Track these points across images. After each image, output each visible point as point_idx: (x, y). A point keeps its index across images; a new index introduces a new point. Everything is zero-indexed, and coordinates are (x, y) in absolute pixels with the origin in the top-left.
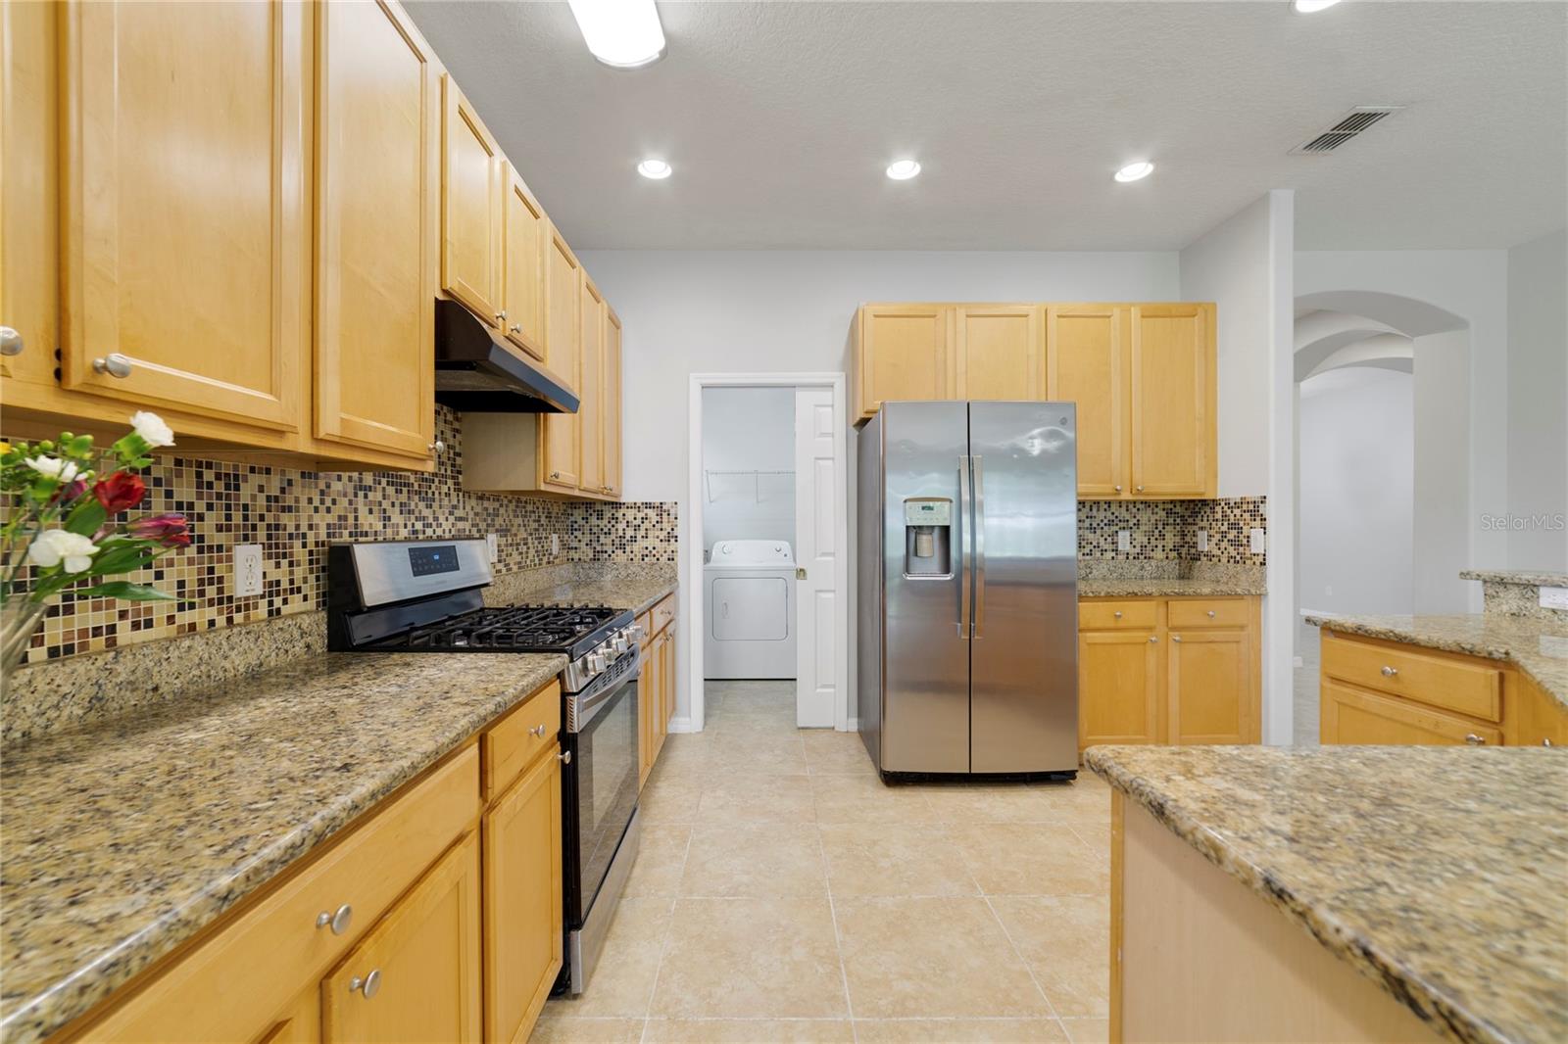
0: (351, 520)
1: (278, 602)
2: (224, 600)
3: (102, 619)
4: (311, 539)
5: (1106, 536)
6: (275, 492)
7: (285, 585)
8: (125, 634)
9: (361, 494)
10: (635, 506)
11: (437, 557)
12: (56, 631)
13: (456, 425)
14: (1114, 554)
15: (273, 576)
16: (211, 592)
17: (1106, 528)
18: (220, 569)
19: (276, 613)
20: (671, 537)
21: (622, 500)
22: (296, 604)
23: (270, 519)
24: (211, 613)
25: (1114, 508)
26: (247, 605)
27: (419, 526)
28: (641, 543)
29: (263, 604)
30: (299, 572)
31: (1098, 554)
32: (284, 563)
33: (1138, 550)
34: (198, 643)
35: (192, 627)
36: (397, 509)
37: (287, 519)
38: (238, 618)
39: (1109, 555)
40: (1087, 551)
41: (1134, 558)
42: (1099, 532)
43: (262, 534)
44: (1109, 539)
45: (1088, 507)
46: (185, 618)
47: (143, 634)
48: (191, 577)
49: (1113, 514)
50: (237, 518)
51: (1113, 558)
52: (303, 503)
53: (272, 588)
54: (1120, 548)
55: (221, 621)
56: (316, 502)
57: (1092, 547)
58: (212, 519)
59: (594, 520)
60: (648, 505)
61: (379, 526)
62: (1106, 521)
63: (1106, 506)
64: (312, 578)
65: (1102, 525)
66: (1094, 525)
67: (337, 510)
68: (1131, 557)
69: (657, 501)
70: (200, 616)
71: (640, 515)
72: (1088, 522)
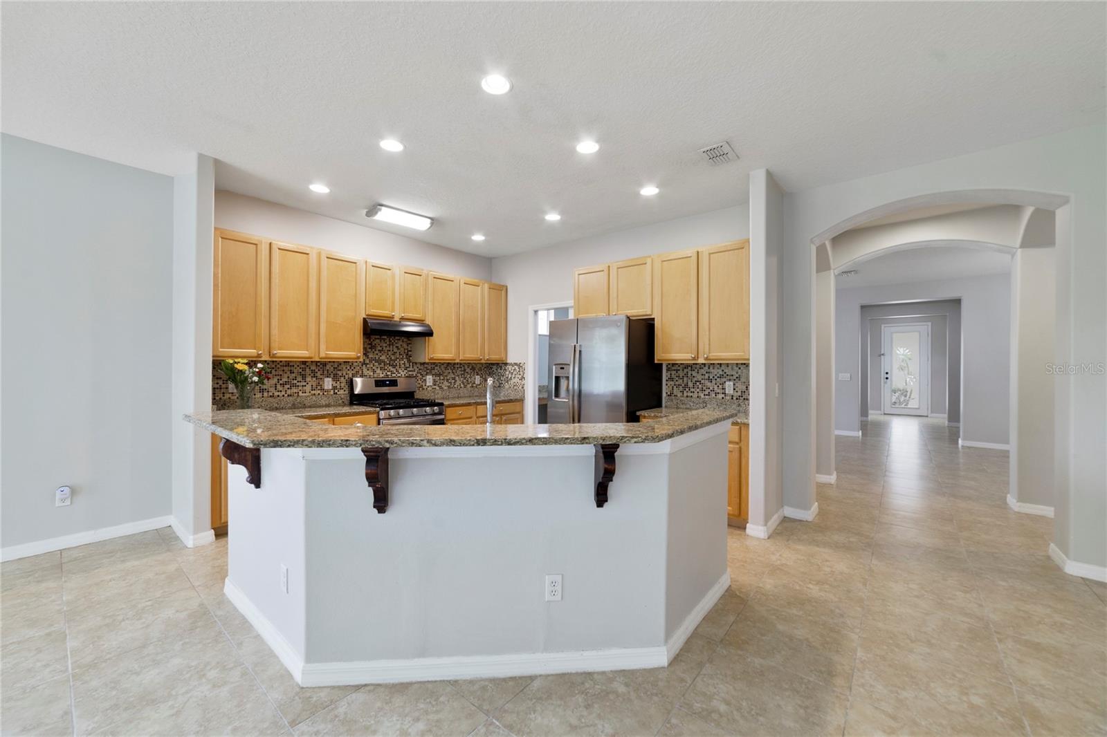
0: (360, 372)
1: (336, 391)
2: (322, 389)
3: (296, 391)
4: (347, 377)
5: (718, 384)
6: (336, 366)
7: (338, 387)
8: (301, 394)
9: (364, 366)
10: (511, 364)
11: (388, 383)
12: (289, 392)
13: (409, 342)
14: (723, 396)
15: (335, 385)
16: (319, 387)
17: (718, 379)
18: (321, 383)
19: (335, 393)
20: (523, 378)
21: (508, 362)
22: (342, 392)
23: (334, 372)
24: (319, 392)
25: (723, 367)
26: (328, 391)
27: (389, 373)
28: (513, 380)
29: (332, 391)
30: (342, 385)
31: (714, 395)
32: (338, 382)
33: (739, 394)
34: (314, 397)
35: (314, 394)
36: (379, 369)
37: (339, 372)
38: (325, 393)
39: (720, 396)
40: (707, 393)
41: (737, 399)
42: (714, 382)
43: (332, 376)
44: (720, 387)
45: (707, 366)
46: (313, 392)
47: (304, 394)
48: (314, 384)
49: (723, 371)
50: (326, 372)
51: (723, 398)
52: (344, 368)
53: (334, 388)
54: (727, 392)
55: (321, 394)
56: (349, 368)
57: (709, 390)
58: (319, 373)
59: (499, 370)
60: (516, 364)
61: (372, 374)
62: (718, 375)
63: (719, 366)
64: (347, 386)
65: (716, 377)
66: (711, 377)
67: (355, 370)
68: (735, 398)
69: (518, 362)
70: (317, 392)
71: (513, 368)
72: (707, 375)
